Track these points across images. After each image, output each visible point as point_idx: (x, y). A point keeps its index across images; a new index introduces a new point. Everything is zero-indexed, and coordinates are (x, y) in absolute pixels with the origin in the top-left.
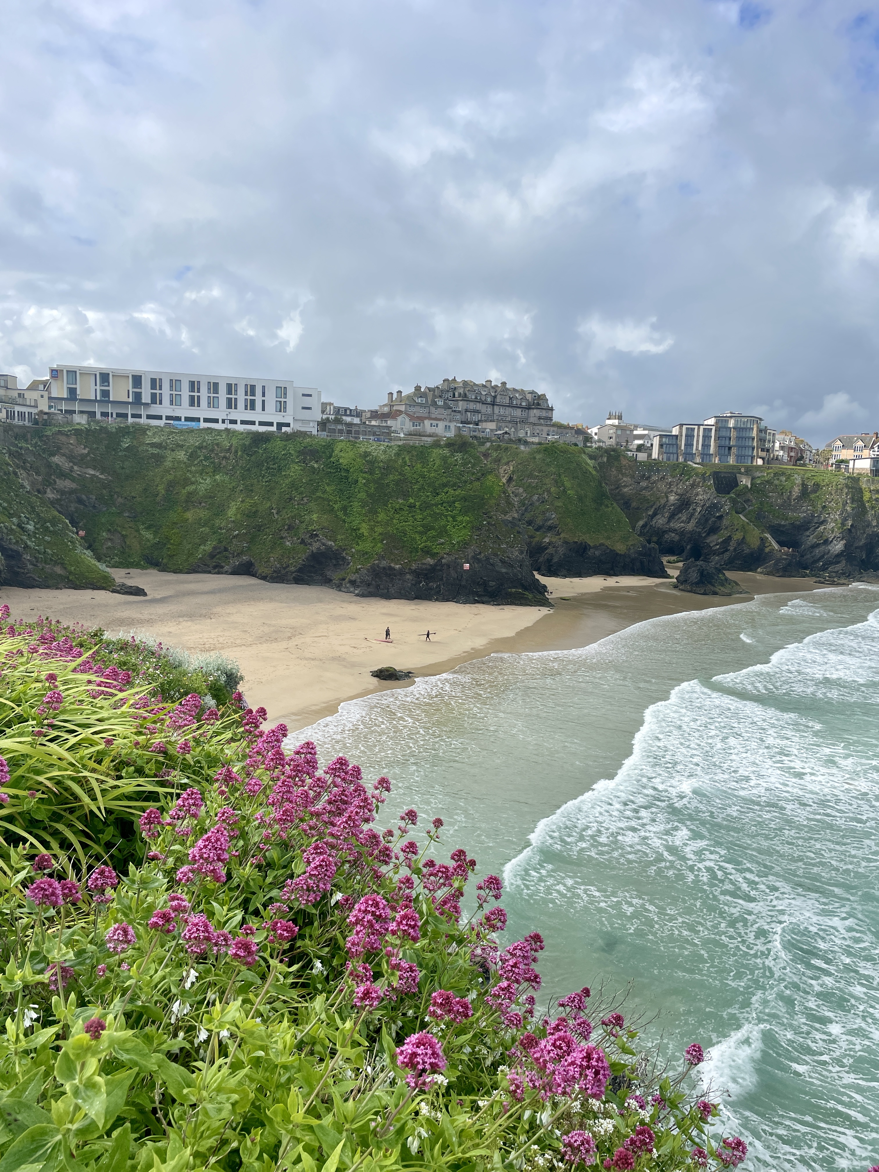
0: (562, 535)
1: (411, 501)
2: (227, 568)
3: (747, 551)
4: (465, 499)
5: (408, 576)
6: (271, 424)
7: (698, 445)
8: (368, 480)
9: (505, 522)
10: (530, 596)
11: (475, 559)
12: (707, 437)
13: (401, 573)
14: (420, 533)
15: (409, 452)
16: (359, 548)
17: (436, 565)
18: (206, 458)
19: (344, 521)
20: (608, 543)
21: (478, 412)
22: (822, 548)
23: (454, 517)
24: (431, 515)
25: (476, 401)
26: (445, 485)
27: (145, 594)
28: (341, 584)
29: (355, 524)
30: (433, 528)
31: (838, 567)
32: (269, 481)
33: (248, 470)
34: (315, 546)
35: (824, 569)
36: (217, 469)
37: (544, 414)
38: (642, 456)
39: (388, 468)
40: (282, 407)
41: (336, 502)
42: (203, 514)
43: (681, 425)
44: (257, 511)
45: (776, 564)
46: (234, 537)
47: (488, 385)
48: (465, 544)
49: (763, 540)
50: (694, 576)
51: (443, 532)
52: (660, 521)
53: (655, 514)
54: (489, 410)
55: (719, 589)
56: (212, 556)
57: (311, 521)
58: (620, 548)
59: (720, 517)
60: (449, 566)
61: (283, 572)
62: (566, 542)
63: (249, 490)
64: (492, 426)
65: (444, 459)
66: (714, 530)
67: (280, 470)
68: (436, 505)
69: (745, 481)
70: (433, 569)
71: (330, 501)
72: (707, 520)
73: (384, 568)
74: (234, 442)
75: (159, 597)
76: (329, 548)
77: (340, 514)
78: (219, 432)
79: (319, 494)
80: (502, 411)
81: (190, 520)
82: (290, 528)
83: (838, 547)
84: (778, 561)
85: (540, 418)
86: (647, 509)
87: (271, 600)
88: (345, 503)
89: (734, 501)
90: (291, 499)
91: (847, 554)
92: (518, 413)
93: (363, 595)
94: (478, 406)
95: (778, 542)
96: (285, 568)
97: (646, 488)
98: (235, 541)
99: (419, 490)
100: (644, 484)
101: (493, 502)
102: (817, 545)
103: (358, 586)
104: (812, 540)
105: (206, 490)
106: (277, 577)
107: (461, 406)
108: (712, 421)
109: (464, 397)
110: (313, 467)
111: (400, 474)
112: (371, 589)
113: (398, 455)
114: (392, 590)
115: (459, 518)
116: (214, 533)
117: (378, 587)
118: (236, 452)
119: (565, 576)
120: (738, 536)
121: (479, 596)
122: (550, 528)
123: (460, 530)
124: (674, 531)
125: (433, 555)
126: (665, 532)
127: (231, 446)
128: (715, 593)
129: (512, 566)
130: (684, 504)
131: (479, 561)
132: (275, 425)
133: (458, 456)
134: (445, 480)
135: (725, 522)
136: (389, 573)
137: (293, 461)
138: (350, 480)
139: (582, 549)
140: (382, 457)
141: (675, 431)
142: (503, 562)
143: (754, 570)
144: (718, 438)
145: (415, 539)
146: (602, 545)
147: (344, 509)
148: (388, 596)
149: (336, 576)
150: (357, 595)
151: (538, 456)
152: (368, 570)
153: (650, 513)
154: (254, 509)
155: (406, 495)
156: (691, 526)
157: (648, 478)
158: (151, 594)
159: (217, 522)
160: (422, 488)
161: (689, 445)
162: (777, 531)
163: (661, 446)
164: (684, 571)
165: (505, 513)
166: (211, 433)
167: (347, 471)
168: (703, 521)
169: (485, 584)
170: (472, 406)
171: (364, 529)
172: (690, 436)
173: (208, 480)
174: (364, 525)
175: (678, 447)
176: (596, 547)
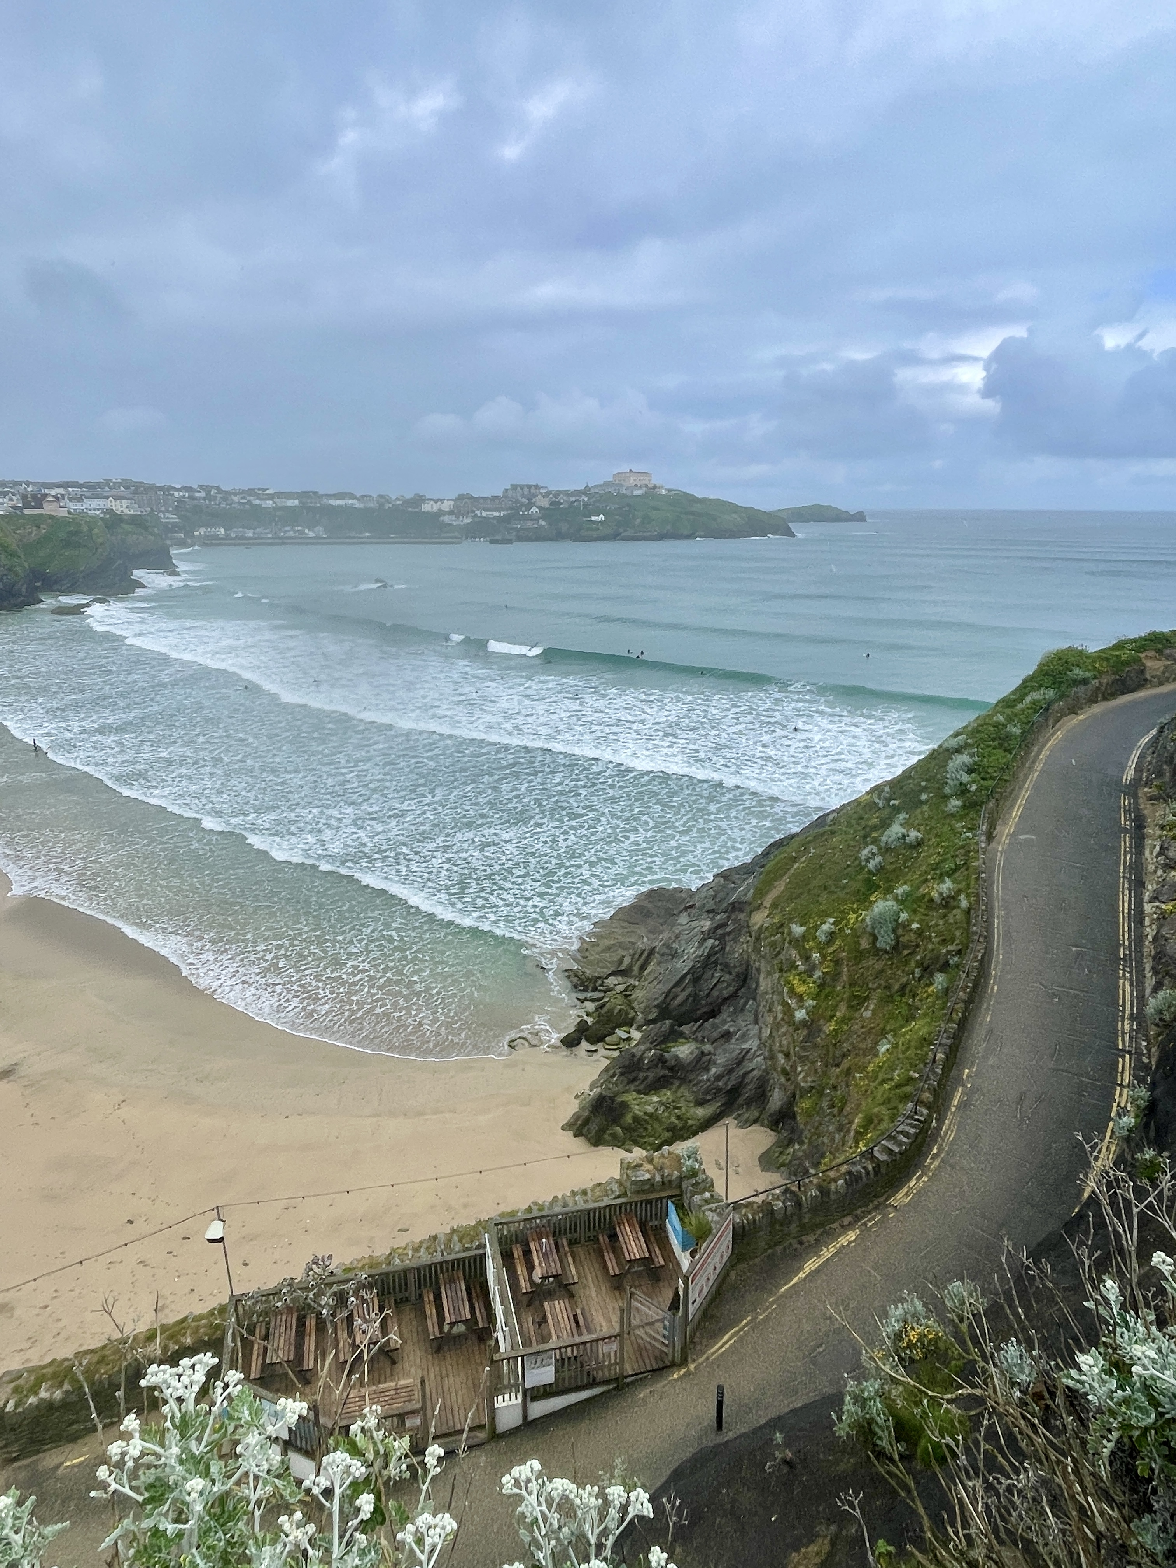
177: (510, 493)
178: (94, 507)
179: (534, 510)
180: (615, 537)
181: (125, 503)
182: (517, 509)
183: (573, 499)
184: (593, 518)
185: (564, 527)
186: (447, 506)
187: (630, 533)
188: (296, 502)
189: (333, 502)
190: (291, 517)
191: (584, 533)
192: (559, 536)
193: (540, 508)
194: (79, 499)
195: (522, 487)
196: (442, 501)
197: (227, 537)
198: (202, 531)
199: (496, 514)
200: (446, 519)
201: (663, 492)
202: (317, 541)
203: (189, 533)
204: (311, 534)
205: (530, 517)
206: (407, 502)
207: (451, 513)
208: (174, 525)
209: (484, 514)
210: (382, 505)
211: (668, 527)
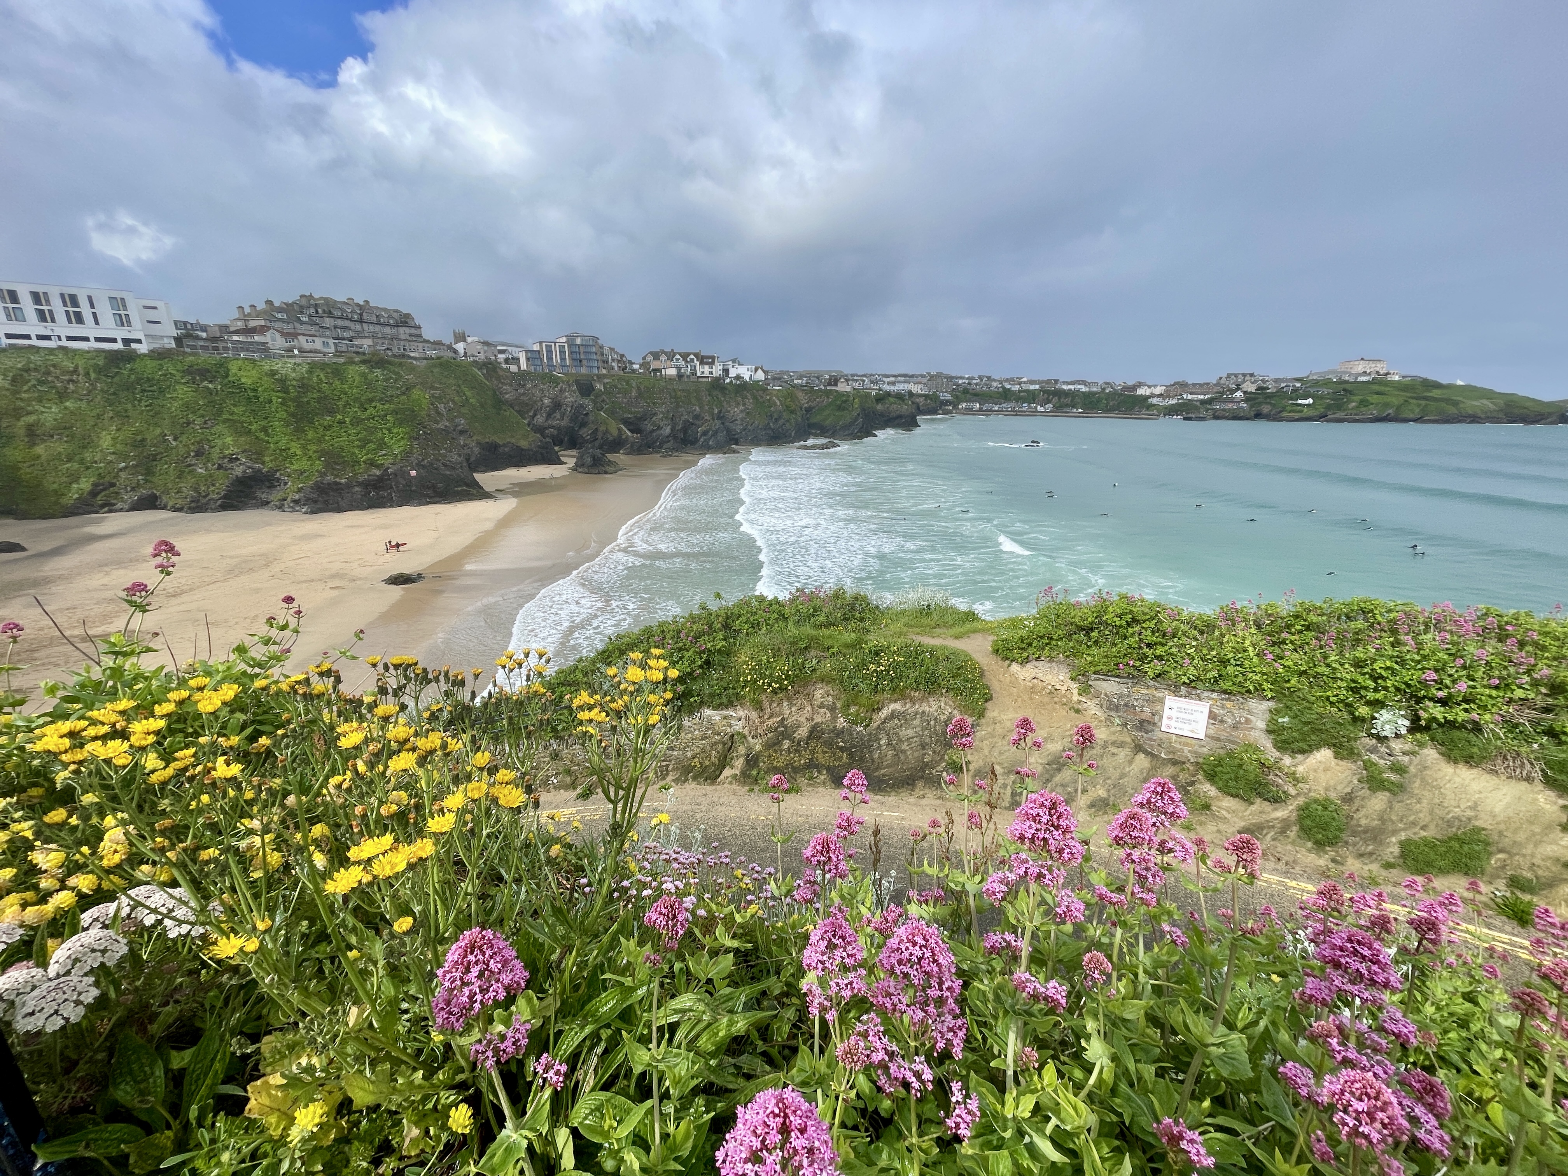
0: (475, 438)
1: (339, 417)
2: (119, 505)
3: (611, 438)
4: (395, 412)
5: (357, 489)
6: (114, 340)
7: (556, 359)
8: (283, 399)
9: (438, 429)
10: (475, 492)
11: (419, 466)
12: (562, 352)
13: (349, 486)
14: (358, 447)
15: (322, 369)
16: (295, 467)
17: (382, 475)
18: (41, 382)
19: (268, 442)
20: (513, 440)
21: (348, 329)
22: (658, 432)
23: (389, 430)
24: (365, 430)
25: (342, 318)
26: (371, 401)
27: (23, 549)
28: (283, 505)
29: (282, 444)
30: (371, 441)
31: (669, 445)
32: (150, 405)
33: (114, 394)
34: (238, 471)
35: (661, 447)
36: (63, 395)
37: (413, 331)
38: (514, 368)
39: (304, 386)
40: (123, 321)
41: (250, 423)
42: (60, 447)
43: (541, 343)
44: (144, 440)
45: (632, 446)
46: (121, 470)
47: (350, 302)
48: (407, 454)
49: (619, 429)
50: (588, 460)
51: (382, 445)
52: (540, 420)
53: (535, 415)
54: (358, 327)
55: (607, 468)
56: (94, 494)
57: (225, 446)
58: (524, 444)
59: (587, 414)
60: (396, 475)
61: (203, 501)
62: (479, 443)
63: (124, 416)
64: (369, 342)
65: (363, 375)
66: (583, 425)
67: (161, 391)
68: (368, 419)
69: (599, 386)
70: (380, 479)
71: (242, 423)
72: (577, 417)
73: (329, 484)
74: (81, 363)
75: (46, 549)
76: (260, 470)
77: (262, 435)
78: (51, 351)
79: (225, 416)
80: (371, 328)
81: (43, 458)
82: (199, 454)
83: (667, 430)
84: (633, 444)
85: (411, 335)
86: (528, 411)
87: (208, 531)
88: (263, 423)
89: (595, 402)
90: (188, 424)
91: (673, 435)
92: (387, 330)
93: (312, 513)
94: (347, 323)
95: (630, 431)
96: (205, 497)
97: (523, 394)
98: (123, 475)
99: (345, 406)
100: (521, 391)
101: (423, 413)
102: (653, 431)
103: (304, 505)
104: (649, 427)
105: (55, 420)
106: (197, 507)
107: (328, 322)
108: (564, 339)
109: (330, 314)
110: (208, 388)
111: (319, 391)
112: (320, 505)
113: (310, 372)
114: (342, 503)
115: (395, 430)
116: (88, 468)
117: (326, 502)
118: (87, 374)
119: (485, 472)
120: (602, 428)
121: (430, 497)
122: (462, 432)
123: (399, 441)
124: (553, 427)
125: (378, 467)
126: (546, 428)
127: (77, 367)
128: (606, 473)
129: (454, 468)
130: (557, 405)
131: (424, 467)
132: (119, 340)
133: (378, 372)
134: (370, 396)
135: (591, 418)
136: (336, 488)
137: (176, 382)
138: (261, 399)
139: (492, 448)
140: (294, 375)
141: (536, 347)
142: (445, 465)
143: (618, 452)
144: (571, 353)
145: (354, 453)
146: (509, 443)
147: (264, 430)
148: (340, 510)
149: (275, 496)
150: (305, 513)
151: (436, 370)
152: (312, 488)
153: (531, 414)
154: (139, 438)
155: (331, 412)
156: (565, 423)
157: (524, 385)
158: (34, 547)
159: (88, 456)
160: (347, 404)
161: (550, 359)
162: (626, 422)
163: (528, 359)
164: (580, 458)
165: (437, 423)
166: (38, 352)
167: (255, 390)
168: (574, 418)
169: (434, 487)
170: (340, 323)
171: (295, 448)
172: (549, 351)
173: (54, 409)
174: (293, 444)
175: (541, 360)
176: (504, 445)
177: (1222, 381)
178: (901, 388)
179: (1239, 394)
180: (1322, 417)
181: (920, 386)
182: (1222, 393)
183: (1283, 385)
184: (1300, 402)
185: (1266, 409)
186: (1158, 390)
187: (1340, 415)
188: (1037, 387)
189: (1065, 387)
190: (1031, 397)
191: (1285, 414)
192: (1258, 416)
193: (1245, 393)
194: (893, 383)
195: (1236, 376)
196: (1155, 386)
197: (981, 410)
198: (964, 405)
199: (1202, 397)
200: (1154, 401)
201: (1397, 378)
202: (1044, 414)
203: (955, 406)
204: (1042, 409)
205: (1232, 401)
206: (1125, 388)
207: (1161, 395)
208: (947, 401)
209: (1190, 397)
210: (1104, 389)
211: (1390, 411)
